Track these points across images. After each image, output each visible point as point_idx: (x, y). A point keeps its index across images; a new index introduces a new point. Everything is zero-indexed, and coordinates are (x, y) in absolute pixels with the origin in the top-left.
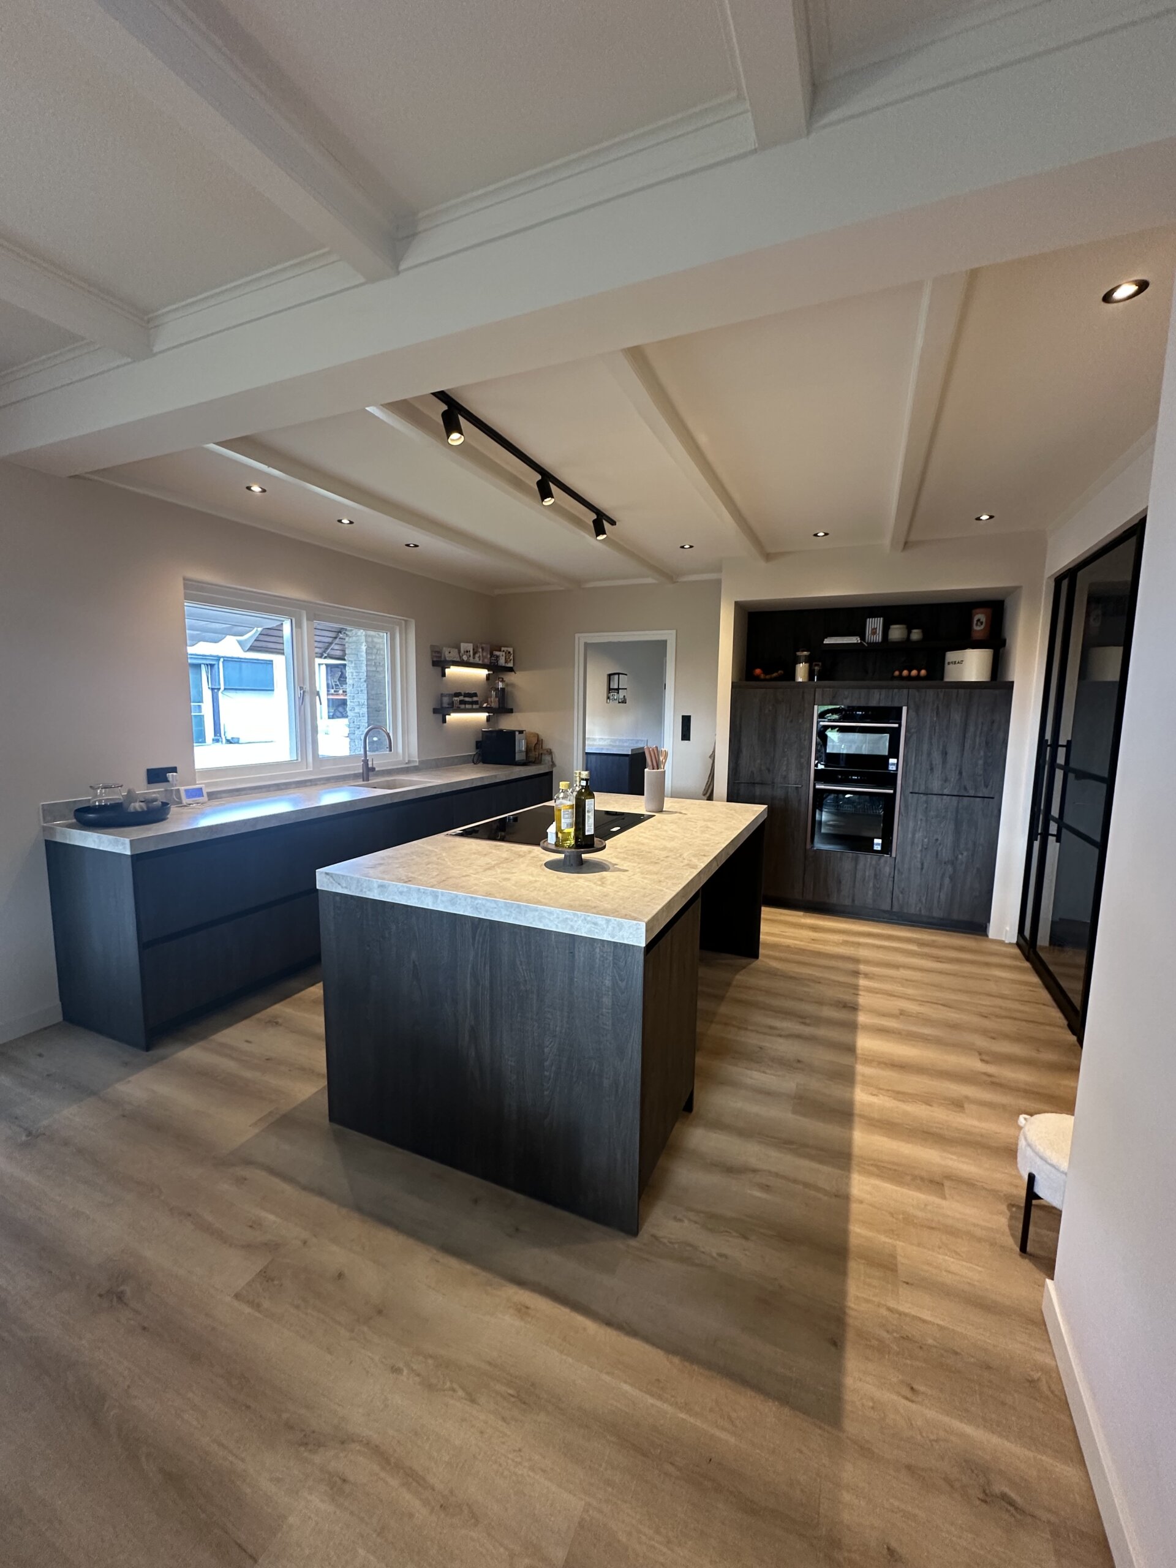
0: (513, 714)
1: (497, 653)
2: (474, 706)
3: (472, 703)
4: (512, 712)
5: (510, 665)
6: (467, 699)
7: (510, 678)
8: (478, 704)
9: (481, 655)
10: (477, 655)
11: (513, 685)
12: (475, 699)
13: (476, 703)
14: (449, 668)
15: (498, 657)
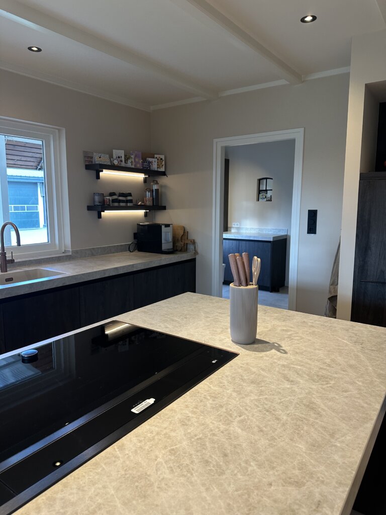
0: (166, 210)
1: (150, 159)
2: (129, 204)
3: (127, 201)
4: (165, 209)
5: (162, 169)
6: (121, 198)
7: (163, 180)
8: (132, 202)
9: (133, 160)
10: (129, 161)
11: (165, 187)
12: (129, 198)
13: (131, 201)
14: (102, 171)
15: (150, 162)
